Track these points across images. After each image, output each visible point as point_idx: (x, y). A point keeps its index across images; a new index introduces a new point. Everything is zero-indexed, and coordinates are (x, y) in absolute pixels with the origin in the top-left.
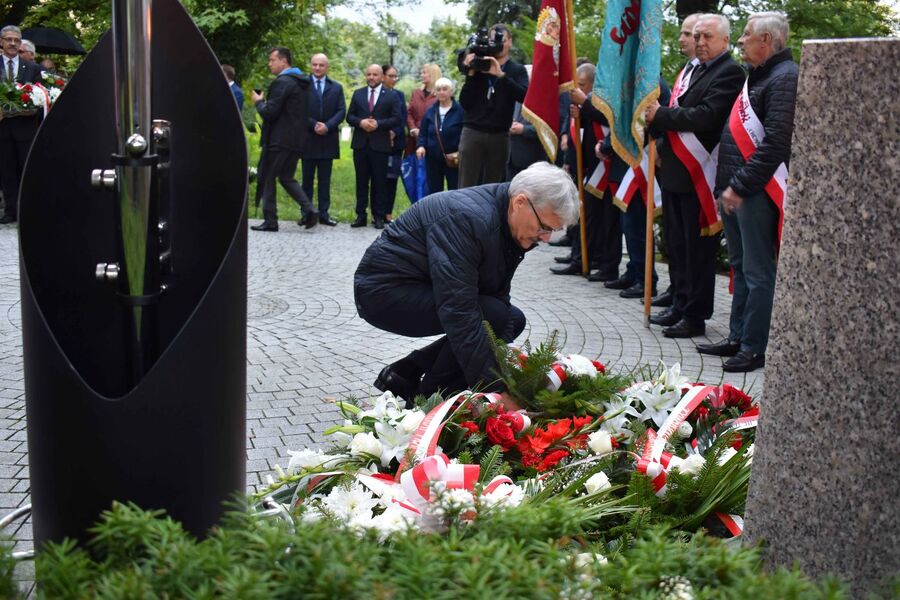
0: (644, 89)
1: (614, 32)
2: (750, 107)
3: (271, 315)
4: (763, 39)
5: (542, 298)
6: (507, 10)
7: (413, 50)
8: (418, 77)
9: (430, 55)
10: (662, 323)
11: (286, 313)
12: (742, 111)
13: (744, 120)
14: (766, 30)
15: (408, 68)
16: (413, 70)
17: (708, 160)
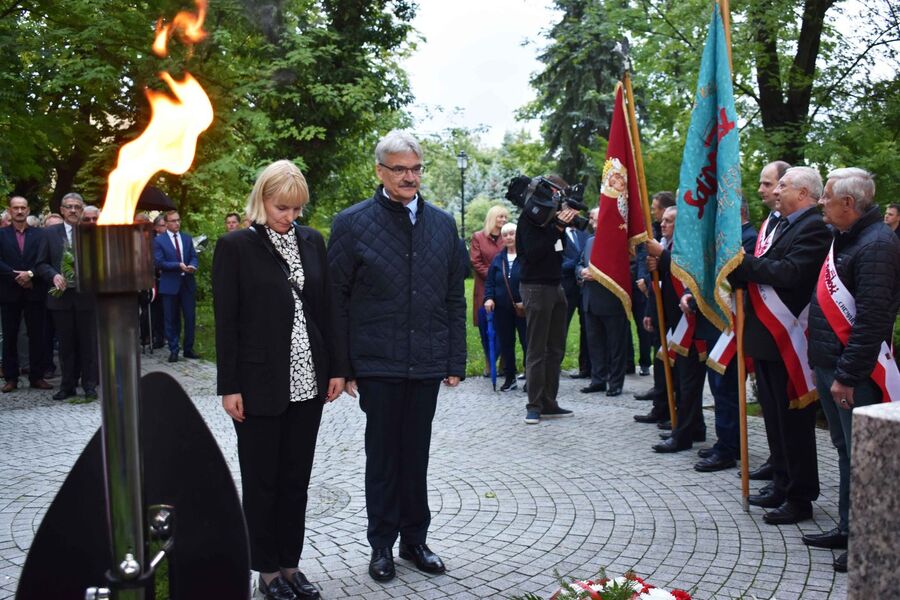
0: (724, 254)
1: (688, 194)
2: (837, 278)
3: (331, 512)
4: (845, 202)
5: (628, 475)
6: (581, 124)
7: (486, 166)
8: (492, 195)
9: (503, 171)
10: (763, 504)
11: (347, 509)
12: (830, 282)
13: (832, 292)
14: (847, 193)
15: (481, 186)
16: (486, 187)
17: (795, 324)
